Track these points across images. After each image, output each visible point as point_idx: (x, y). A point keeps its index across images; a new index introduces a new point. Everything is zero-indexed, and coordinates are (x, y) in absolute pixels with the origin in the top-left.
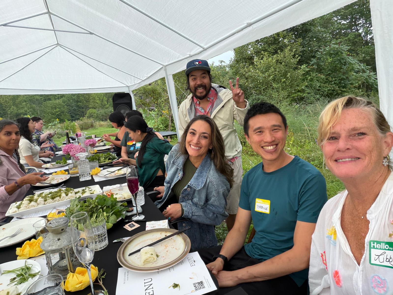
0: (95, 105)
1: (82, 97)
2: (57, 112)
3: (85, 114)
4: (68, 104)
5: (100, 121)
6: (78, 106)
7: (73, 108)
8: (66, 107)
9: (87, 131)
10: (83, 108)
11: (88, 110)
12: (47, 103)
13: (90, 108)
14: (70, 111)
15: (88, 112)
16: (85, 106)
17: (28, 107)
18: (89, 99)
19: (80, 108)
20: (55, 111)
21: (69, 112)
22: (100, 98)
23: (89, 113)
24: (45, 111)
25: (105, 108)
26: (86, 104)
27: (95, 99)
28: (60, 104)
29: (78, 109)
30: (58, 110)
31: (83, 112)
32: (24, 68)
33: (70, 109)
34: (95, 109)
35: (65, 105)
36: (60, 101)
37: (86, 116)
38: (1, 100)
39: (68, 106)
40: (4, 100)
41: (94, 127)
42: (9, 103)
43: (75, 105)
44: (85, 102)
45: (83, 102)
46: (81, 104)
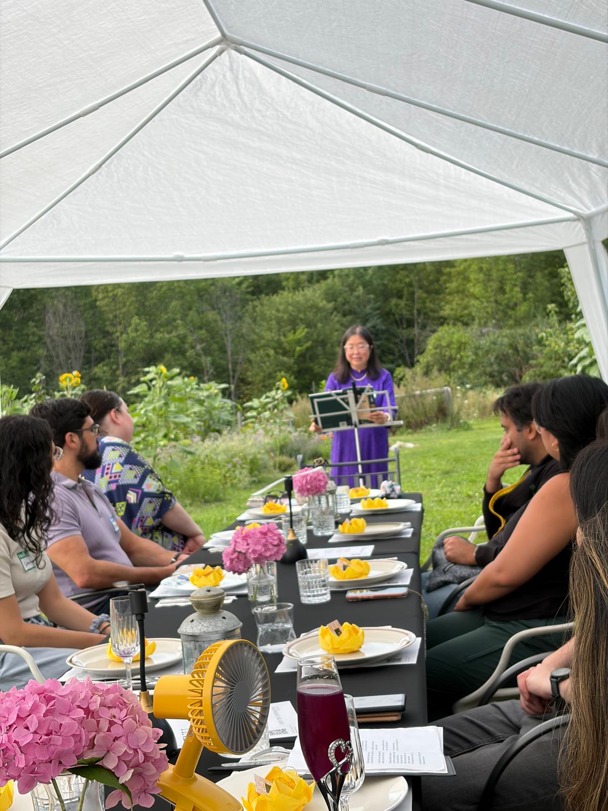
0: (466, 308)
2: (299, 342)
3: (421, 353)
5: (486, 384)
6: (390, 313)
9: (416, 436)
10: (410, 324)
11: (434, 331)
12: (262, 305)
13: (442, 321)
15: (433, 340)
16: (419, 311)
17: (192, 321)
18: (438, 281)
19: (397, 322)
20: (291, 337)
22: (488, 275)
23: (435, 348)
24: (255, 337)
25: (511, 322)
26: (424, 303)
27: (467, 279)
29: (387, 330)
30: (301, 332)
31: (410, 343)
32: (100, 166)
34: (466, 324)
36: (314, 294)
37: (421, 359)
38: (100, 296)
39: (344, 315)
40: (110, 294)
41: (449, 419)
42: (124, 306)
43: (378, 309)
44: (419, 293)
45: (413, 293)
46: (402, 303)
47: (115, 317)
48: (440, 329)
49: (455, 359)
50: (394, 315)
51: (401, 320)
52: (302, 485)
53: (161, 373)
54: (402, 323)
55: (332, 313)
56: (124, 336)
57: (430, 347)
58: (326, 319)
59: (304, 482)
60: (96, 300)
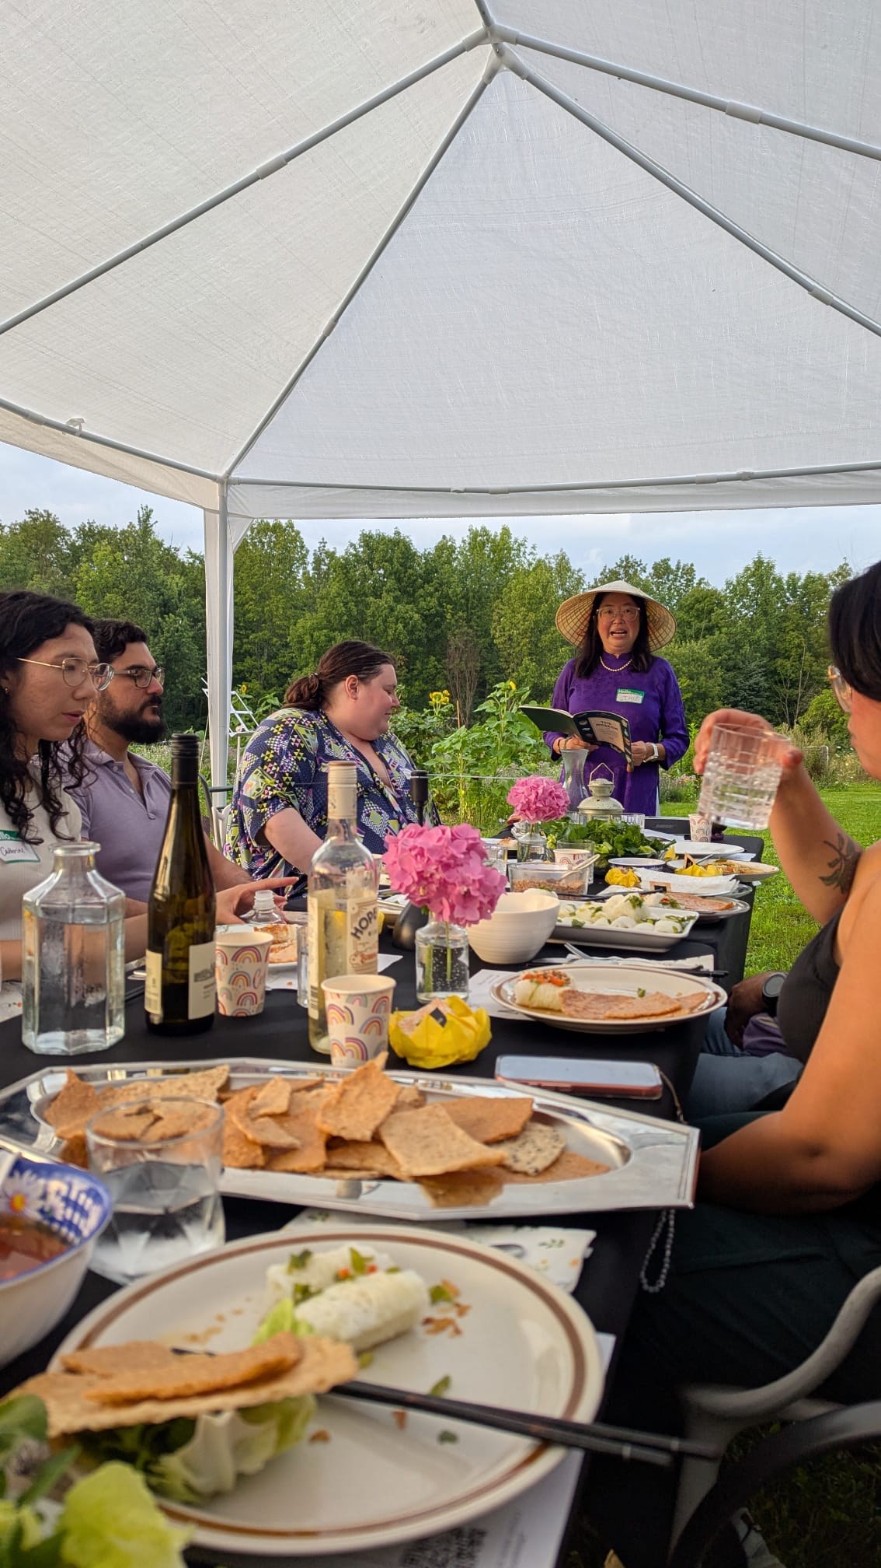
1: (796, 633)
3: (801, 714)
4: (731, 663)
6: (775, 672)
7: (751, 681)
8: (720, 672)
10: (794, 684)
11: (818, 693)
14: (734, 694)
15: (814, 702)
16: (804, 674)
19: (781, 682)
21: (732, 699)
23: (817, 709)
26: (811, 666)
28: (698, 659)
29: (769, 688)
31: (792, 703)
33: (734, 685)
35: (720, 663)
36: (700, 647)
37: (801, 719)
38: (498, 634)
39: (728, 670)
40: (507, 634)
41: (823, 777)
42: (519, 645)
43: (762, 667)
44: (807, 656)
45: (801, 655)
46: (788, 664)
47: (509, 654)
48: (824, 691)
49: (837, 722)
50: (779, 674)
51: (785, 680)
52: (528, 803)
53: (511, 689)
54: (786, 683)
55: (716, 669)
56: (515, 674)
57: (811, 708)
58: (710, 672)
59: (533, 797)
60: (494, 638)
